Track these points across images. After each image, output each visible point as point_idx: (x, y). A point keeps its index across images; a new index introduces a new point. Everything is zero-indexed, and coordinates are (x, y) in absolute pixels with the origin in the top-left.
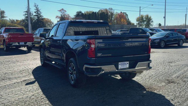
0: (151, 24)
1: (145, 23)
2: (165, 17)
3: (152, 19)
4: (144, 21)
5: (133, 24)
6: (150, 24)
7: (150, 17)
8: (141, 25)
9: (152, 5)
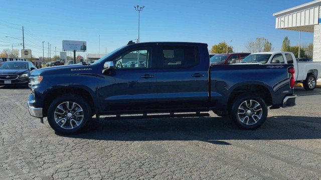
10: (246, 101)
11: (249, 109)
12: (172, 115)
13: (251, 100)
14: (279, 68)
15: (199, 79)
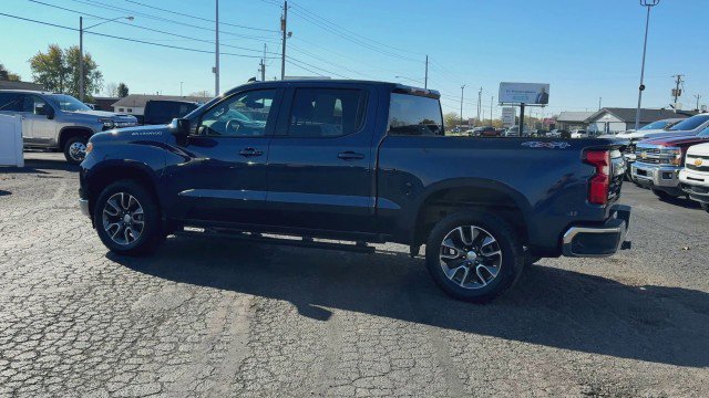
0: (94, 82)
1: (70, 78)
2: (216, 70)
3: (95, 67)
4: (64, 71)
5: (16, 80)
6: (87, 82)
7: (89, 59)
8: (52, 86)
9: (131, 18)
10: (460, 228)
11: (470, 249)
12: (307, 244)
13: (472, 227)
14: (557, 148)
15: (351, 164)
